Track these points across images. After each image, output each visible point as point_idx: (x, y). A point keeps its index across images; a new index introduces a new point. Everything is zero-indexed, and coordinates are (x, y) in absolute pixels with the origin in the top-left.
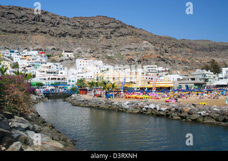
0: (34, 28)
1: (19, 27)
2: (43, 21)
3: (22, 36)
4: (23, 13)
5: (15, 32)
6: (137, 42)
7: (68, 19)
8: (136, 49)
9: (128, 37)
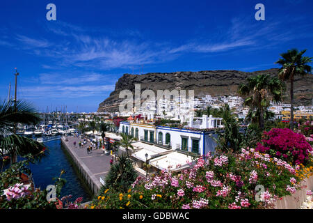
0: (231, 82)
1: (223, 82)
2: (236, 77)
3: (226, 87)
4: (224, 73)
5: (221, 85)
6: (308, 85)
7: (252, 74)
8: (307, 90)
9: (299, 82)
